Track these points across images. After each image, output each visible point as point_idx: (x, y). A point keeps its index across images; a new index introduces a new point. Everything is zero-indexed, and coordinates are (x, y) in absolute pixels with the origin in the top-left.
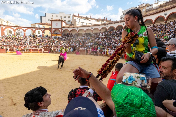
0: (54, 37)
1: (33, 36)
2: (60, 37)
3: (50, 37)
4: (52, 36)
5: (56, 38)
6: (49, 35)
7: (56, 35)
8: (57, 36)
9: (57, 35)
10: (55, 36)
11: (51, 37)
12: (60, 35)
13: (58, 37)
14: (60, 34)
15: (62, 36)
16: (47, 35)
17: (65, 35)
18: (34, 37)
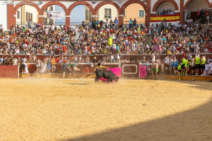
0: (155, 23)
1: (90, 24)
2: (176, 24)
3: (144, 26)
4: (151, 24)
5: (163, 28)
6: (141, 20)
7: (162, 18)
8: (165, 21)
9: (167, 18)
10: (159, 23)
11: (147, 25)
12: (178, 17)
13: (168, 23)
14: (175, 15)
15: (183, 22)
16: (135, 21)
17: (194, 16)
18: (94, 26)
